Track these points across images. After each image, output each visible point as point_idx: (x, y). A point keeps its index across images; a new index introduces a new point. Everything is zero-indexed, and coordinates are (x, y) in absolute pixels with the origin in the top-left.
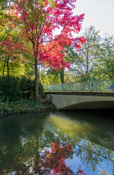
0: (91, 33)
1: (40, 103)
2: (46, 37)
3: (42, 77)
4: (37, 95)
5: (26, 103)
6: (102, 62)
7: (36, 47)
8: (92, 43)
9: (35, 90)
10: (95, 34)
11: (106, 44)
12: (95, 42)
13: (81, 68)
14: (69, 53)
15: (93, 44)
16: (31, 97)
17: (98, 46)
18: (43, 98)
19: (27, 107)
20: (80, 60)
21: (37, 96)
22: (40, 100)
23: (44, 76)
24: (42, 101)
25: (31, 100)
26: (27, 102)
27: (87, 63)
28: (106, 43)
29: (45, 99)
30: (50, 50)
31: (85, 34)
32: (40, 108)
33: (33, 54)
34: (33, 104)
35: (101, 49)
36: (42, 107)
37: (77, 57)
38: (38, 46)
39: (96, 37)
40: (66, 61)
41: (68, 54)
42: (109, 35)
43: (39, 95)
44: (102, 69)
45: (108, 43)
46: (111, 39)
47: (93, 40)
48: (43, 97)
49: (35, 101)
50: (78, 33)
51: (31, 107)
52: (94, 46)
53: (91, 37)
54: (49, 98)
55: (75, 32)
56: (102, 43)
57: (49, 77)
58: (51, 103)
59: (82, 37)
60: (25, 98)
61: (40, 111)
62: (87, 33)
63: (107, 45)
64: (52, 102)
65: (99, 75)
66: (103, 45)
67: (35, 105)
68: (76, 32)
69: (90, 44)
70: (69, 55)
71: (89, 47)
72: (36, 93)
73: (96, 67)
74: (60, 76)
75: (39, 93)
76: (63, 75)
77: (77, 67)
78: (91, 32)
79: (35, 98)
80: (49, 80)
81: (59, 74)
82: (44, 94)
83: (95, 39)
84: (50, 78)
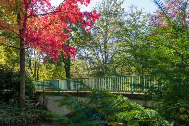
0: (111, 5)
1: (27, 109)
2: (38, 8)
3: (35, 67)
4: (23, 96)
5: (4, 110)
6: (127, 48)
7: (22, 22)
8: (112, 19)
9: (19, 88)
10: (117, 5)
11: (132, 22)
12: (117, 17)
13: (98, 55)
14: (79, 31)
15: (114, 20)
16: (12, 100)
17: (121, 24)
18: (32, 102)
19: (5, 116)
20: (94, 43)
21: (22, 99)
22: (27, 104)
23: (39, 66)
24: (31, 105)
25: (13, 105)
26: (5, 107)
27: (105, 47)
28: (133, 20)
29: (36, 102)
30: (45, 27)
31: (102, 5)
32: (26, 117)
33: (18, 32)
34: (16, 111)
35: (126, 28)
36: (30, 116)
37: (91, 39)
38: (25, 20)
39: (119, 10)
40: (74, 43)
41: (76, 33)
42: (136, 8)
43: (26, 96)
44: (125, 58)
45: (135, 20)
46: (139, 15)
47: (114, 15)
48: (32, 99)
49: (19, 106)
50: (87, 5)
51: (11, 116)
52: (115, 24)
53: (111, 10)
54: (42, 102)
55: (83, 3)
56: (127, 19)
57: (47, 68)
58: (45, 108)
59: (94, 12)
60: (3, 101)
61: (26, 122)
62: (106, 4)
63: (134, 23)
64: (47, 107)
65: (121, 67)
66: (129, 22)
67: (18, 113)
68: (85, 4)
69: (109, 21)
70: (79, 34)
71: (107, 25)
72: (21, 93)
73: (118, 55)
74: (65, 67)
75: (26, 94)
76: (69, 65)
77: (91, 54)
78: (111, 3)
79: (18, 102)
80: (47, 71)
81: (63, 64)
82: (34, 95)
83: (117, 14)
84: (49, 68)
